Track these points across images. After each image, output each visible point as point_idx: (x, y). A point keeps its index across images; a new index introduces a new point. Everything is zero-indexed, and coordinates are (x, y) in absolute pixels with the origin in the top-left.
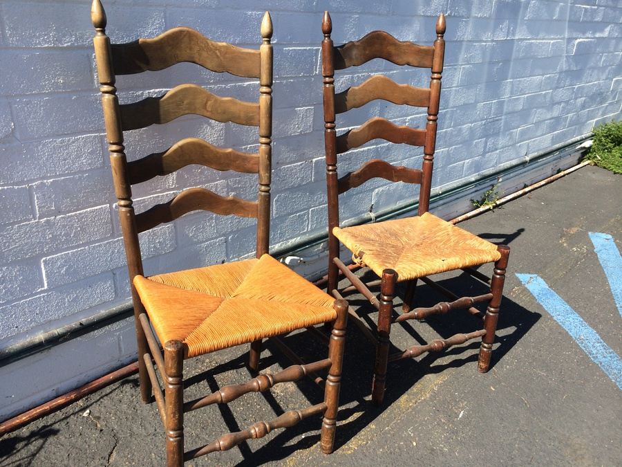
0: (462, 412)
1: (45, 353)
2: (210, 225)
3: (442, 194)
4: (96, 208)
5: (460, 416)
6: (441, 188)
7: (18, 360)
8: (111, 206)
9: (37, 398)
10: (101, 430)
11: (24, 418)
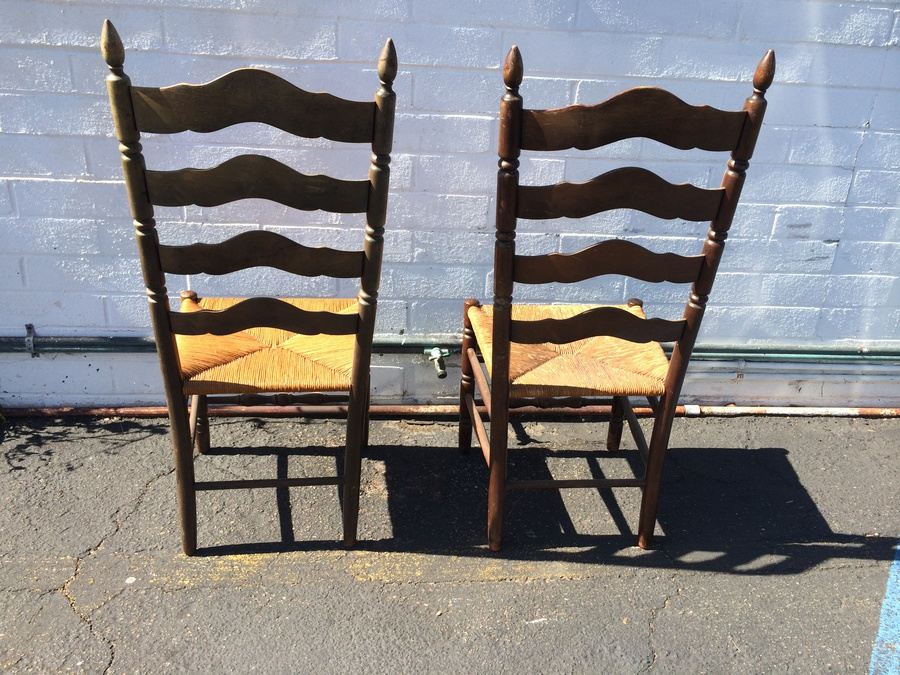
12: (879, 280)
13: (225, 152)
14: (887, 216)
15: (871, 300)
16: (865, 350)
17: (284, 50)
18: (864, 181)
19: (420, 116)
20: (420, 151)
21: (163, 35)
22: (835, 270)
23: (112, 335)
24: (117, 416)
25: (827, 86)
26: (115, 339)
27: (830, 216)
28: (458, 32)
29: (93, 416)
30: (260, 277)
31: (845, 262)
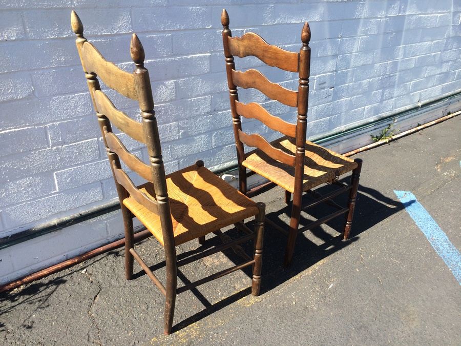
0: (332, 285)
1: (58, 232)
2: (167, 153)
3: (346, 131)
4: (88, 140)
5: (330, 287)
6: (345, 127)
7: (41, 235)
8: (98, 140)
9: (54, 260)
10: (92, 282)
11: (45, 272)
12: (346, 100)
13: (72, 98)
14: (347, 73)
15: (344, 110)
16: (344, 130)
17: (103, 30)
18: (341, 60)
19: (177, 58)
20: (179, 78)
21: (24, 28)
22: (334, 100)
23: (9, 234)
24: (22, 285)
25: (329, 21)
26: (13, 236)
27: (331, 77)
28: (192, 10)
29: (7, 291)
30: (101, 169)
31: (336, 96)
